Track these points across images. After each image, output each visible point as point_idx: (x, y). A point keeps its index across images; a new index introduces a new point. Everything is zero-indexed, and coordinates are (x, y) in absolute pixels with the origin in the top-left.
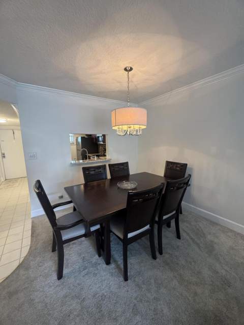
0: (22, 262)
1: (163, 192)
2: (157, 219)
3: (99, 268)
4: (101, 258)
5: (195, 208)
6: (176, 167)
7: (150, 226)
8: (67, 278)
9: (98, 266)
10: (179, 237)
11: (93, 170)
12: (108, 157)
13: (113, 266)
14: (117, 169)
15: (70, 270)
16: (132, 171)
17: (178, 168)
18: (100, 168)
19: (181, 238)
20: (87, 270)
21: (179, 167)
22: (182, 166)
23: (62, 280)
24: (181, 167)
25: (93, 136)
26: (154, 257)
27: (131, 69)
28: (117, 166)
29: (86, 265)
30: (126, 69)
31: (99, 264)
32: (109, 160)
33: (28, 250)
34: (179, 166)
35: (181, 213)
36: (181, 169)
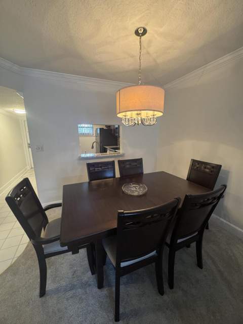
0: (14, 263)
1: (180, 206)
2: (168, 240)
3: (88, 292)
4: (94, 276)
5: (228, 224)
6: (205, 168)
7: (157, 252)
8: (49, 296)
9: (88, 289)
10: (200, 264)
11: (100, 166)
12: (121, 151)
13: (105, 291)
14: (128, 166)
15: (56, 285)
16: (147, 169)
17: (207, 170)
18: (108, 164)
19: (204, 267)
20: (74, 291)
21: (208, 168)
22: (213, 167)
23: (43, 299)
24: (212, 169)
25: (112, 128)
26: (161, 292)
27: (145, 31)
28: (128, 163)
29: (75, 283)
30: (137, 33)
31: (90, 285)
32: (123, 155)
33: (24, 249)
34: (208, 166)
35: (207, 228)
36: (212, 171)
